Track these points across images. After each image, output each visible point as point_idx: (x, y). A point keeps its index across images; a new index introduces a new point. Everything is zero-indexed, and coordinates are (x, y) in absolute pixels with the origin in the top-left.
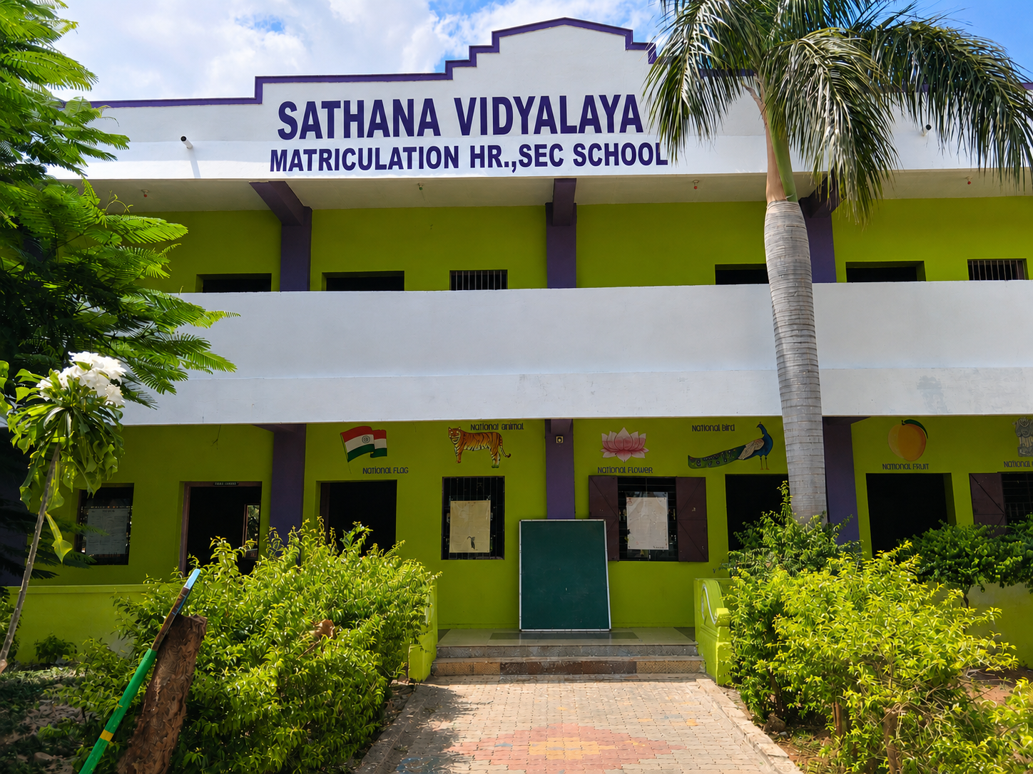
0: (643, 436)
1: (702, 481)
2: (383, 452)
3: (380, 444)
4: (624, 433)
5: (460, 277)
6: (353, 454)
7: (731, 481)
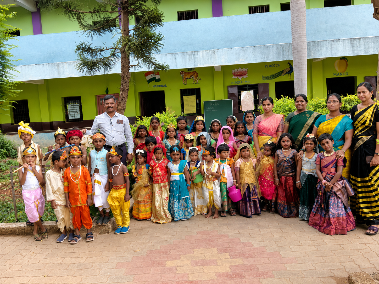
0: (246, 70)
1: (267, 85)
2: (159, 80)
3: (158, 77)
4: (240, 69)
5: (181, 14)
6: (150, 81)
7: (277, 84)
